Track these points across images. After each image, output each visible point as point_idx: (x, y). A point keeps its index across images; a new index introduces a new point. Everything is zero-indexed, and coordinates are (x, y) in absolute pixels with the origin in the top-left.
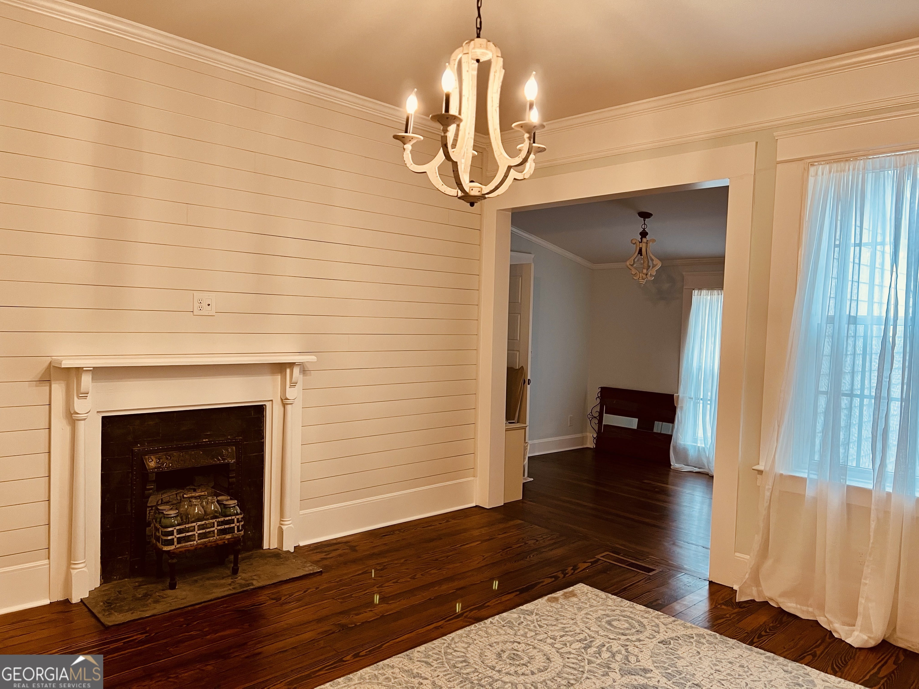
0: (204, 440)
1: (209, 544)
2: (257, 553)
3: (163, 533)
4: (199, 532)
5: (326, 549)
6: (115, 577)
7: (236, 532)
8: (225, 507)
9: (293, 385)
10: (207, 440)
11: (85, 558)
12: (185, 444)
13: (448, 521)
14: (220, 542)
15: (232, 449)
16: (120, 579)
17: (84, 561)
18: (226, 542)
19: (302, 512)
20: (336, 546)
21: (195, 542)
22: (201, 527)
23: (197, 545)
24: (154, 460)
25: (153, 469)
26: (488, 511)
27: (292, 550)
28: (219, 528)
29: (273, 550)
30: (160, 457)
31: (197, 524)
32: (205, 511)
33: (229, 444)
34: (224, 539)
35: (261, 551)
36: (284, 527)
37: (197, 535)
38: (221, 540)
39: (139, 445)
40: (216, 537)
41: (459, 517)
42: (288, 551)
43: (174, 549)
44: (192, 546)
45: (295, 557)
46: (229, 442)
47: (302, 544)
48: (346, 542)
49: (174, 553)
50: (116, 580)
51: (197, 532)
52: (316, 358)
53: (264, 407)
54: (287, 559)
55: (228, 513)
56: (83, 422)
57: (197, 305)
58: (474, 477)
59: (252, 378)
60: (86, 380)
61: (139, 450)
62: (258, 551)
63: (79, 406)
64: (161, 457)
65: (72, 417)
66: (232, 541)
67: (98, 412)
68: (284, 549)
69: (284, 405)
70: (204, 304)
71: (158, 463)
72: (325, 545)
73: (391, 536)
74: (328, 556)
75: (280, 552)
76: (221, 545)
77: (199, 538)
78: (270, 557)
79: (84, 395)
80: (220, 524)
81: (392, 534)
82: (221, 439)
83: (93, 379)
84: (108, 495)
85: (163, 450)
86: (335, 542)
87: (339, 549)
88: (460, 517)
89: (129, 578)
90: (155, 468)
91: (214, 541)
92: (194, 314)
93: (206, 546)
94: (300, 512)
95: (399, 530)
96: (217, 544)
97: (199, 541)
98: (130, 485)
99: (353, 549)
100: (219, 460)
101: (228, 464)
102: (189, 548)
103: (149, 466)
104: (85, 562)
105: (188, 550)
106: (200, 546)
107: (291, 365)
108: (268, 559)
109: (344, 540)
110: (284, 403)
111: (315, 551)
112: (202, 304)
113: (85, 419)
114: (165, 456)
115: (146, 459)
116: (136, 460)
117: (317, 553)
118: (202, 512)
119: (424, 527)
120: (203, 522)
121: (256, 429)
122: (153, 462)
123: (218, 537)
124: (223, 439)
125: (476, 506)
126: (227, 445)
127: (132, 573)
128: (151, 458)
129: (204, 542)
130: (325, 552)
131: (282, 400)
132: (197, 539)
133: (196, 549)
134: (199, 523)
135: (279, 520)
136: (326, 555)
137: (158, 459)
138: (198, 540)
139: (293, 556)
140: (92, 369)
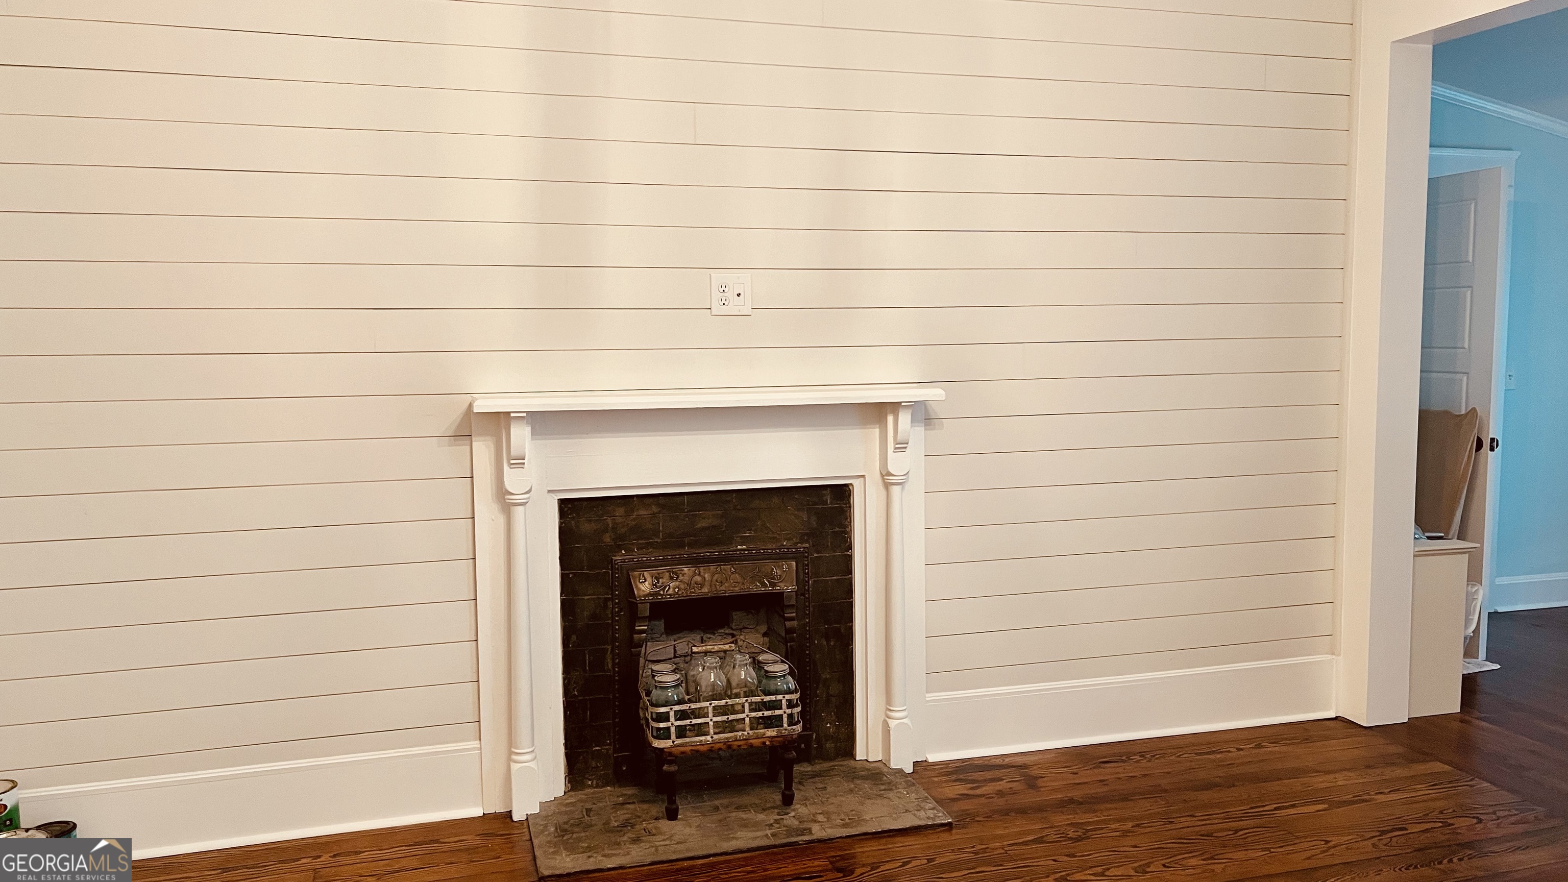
0: (739, 547)
1: (736, 743)
2: (842, 766)
3: (654, 716)
4: (715, 719)
5: (977, 776)
6: (590, 783)
7: (785, 725)
8: (768, 675)
9: (902, 446)
10: (744, 547)
11: (533, 745)
12: (705, 552)
13: (1259, 746)
14: (756, 742)
15: (790, 567)
16: (597, 786)
17: (531, 750)
18: (768, 743)
19: (930, 696)
20: (997, 772)
21: (709, 738)
22: (718, 711)
23: (714, 742)
24: (649, 579)
25: (645, 596)
26: (1365, 732)
27: (909, 769)
28: (754, 714)
29: (873, 765)
30: (659, 574)
31: (711, 704)
32: (728, 681)
33: (783, 556)
34: (762, 736)
35: (852, 762)
36: (892, 723)
37: (711, 724)
38: (757, 738)
39: (623, 552)
40: (748, 732)
41: (1286, 739)
42: (900, 771)
43: (672, 747)
44: (703, 745)
45: (910, 785)
46: (784, 553)
47: (932, 758)
48: (1024, 766)
49: (670, 754)
50: (591, 786)
51: (711, 720)
52: (943, 392)
53: (851, 487)
54: (891, 786)
55: (773, 688)
56: (521, 508)
57: (716, 295)
58: (1333, 654)
59: (823, 433)
60: (520, 435)
61: (623, 561)
62: (845, 763)
63: (513, 480)
64: (661, 576)
65: (505, 499)
66: (779, 742)
67: (549, 491)
68: (894, 765)
69: (887, 486)
70: (731, 295)
71: (655, 585)
72: (977, 766)
73: (1120, 764)
74: (978, 792)
75: (885, 770)
76: (758, 748)
77: (717, 731)
78: (864, 778)
79: (519, 462)
80: (755, 707)
81: (1123, 761)
82: (770, 547)
83: (533, 433)
84: (574, 638)
85: (664, 563)
86: (998, 762)
87: (1002, 780)
88: (1293, 738)
89: (613, 785)
90: (650, 594)
91: (745, 740)
92: (713, 314)
93: (729, 747)
94: (927, 695)
95: (1142, 755)
96: (751, 746)
97: (716, 737)
98: (610, 621)
99: (1032, 783)
100: (764, 585)
101: (781, 594)
102: (698, 747)
103: (639, 589)
104: (533, 751)
105: (697, 751)
106: (718, 746)
107: (895, 407)
108: (859, 782)
109: (1020, 760)
110: (887, 481)
111: (954, 777)
112: (726, 295)
113: (524, 504)
114: (667, 574)
115: (634, 577)
116: (617, 577)
117: (955, 781)
118: (721, 683)
119: (1200, 754)
120: (723, 702)
121: (837, 529)
122: (647, 583)
123: (751, 732)
124: (774, 547)
125: (1336, 718)
126: (780, 559)
127: (619, 779)
128: (643, 576)
129: (727, 738)
130: (973, 781)
131: (882, 476)
132: (712, 731)
133: (711, 750)
134: (715, 703)
135: (884, 709)
136: (972, 788)
137: (656, 578)
138: (715, 733)
139: (906, 782)
140: (524, 415)
